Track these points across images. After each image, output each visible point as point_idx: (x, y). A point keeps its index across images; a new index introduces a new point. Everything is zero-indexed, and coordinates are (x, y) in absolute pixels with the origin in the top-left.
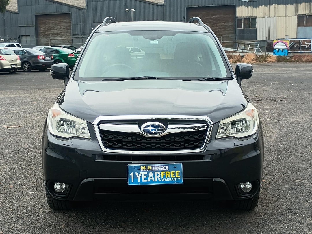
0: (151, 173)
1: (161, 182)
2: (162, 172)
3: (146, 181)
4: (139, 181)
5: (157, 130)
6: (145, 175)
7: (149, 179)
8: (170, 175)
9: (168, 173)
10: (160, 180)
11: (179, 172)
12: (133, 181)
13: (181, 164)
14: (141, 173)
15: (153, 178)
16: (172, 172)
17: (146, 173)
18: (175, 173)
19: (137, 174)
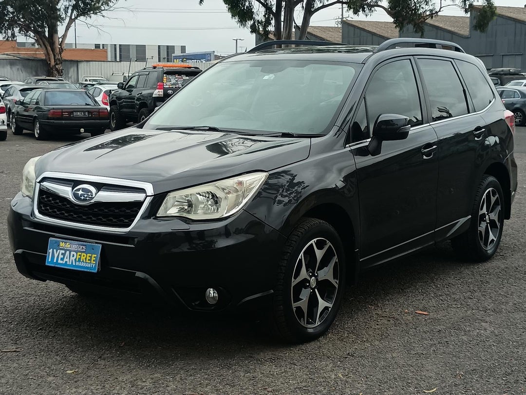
0: (68, 252)
1: (76, 266)
2: (79, 254)
3: (61, 262)
4: (55, 261)
5: (86, 196)
6: (62, 254)
7: (65, 260)
8: (86, 259)
9: (84, 256)
10: (74, 264)
11: (96, 256)
12: (50, 260)
13: (100, 246)
14: (59, 251)
15: (68, 260)
16: (88, 255)
17: (63, 252)
18: (91, 257)
19: (55, 250)
